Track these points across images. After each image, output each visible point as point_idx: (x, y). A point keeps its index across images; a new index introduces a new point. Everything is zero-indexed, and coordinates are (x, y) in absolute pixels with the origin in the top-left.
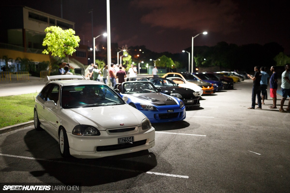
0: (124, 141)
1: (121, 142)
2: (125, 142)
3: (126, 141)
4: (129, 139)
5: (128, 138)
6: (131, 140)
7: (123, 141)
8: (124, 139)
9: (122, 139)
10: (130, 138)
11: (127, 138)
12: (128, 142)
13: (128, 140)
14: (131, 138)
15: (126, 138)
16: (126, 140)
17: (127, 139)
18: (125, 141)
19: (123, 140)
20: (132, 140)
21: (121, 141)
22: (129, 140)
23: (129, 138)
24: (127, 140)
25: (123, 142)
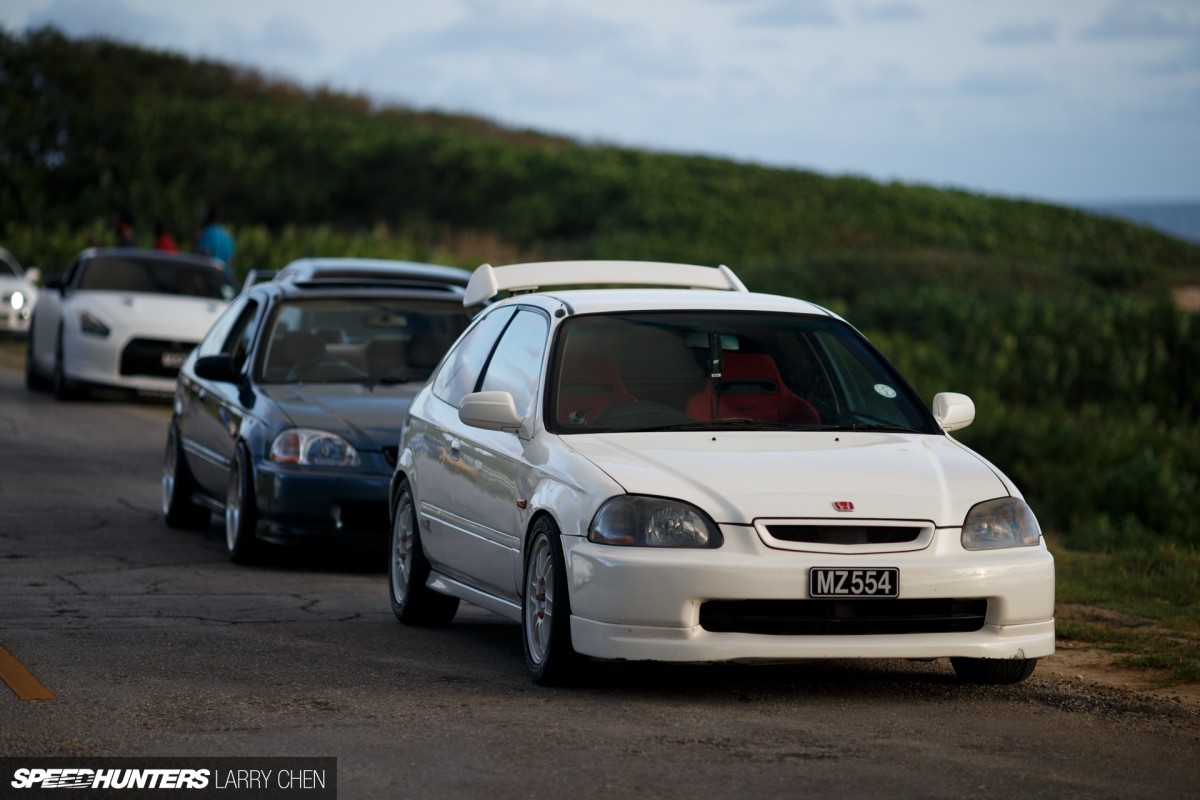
0: (842, 588)
1: (826, 591)
2: (851, 592)
3: (857, 586)
4: (873, 581)
5: (869, 574)
6: (881, 587)
7: (835, 586)
8: (845, 575)
9: (831, 575)
10: (880, 573)
11: (861, 573)
12: (864, 592)
13: (865, 585)
14: (886, 575)
15: (855, 574)
16: (854, 581)
17: (863, 577)
18: (848, 584)
19: (837, 579)
20: (887, 587)
21: (825, 585)
22: (871, 586)
23: (871, 577)
24: (860, 581)
25: (838, 590)
